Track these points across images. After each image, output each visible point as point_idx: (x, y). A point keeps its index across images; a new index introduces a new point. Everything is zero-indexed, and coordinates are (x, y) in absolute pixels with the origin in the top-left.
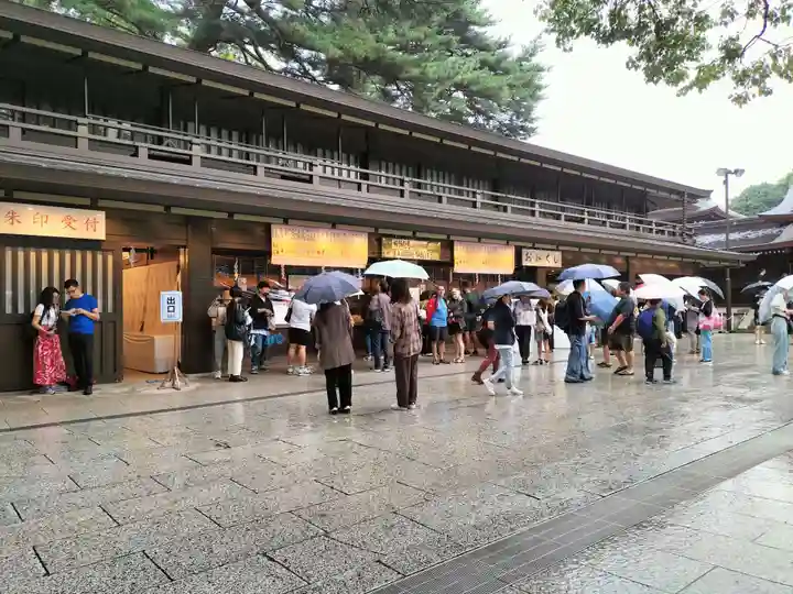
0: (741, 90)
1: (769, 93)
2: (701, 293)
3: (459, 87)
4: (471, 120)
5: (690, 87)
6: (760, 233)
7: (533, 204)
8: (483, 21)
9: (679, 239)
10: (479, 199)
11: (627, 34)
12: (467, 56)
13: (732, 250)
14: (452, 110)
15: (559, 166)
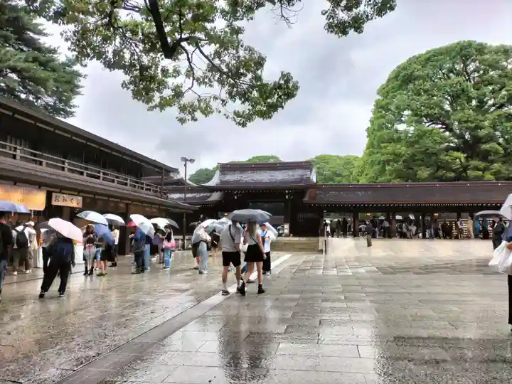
0: (182, 115)
1: (196, 120)
2: (166, 227)
3: (14, 70)
4: (23, 96)
5: (155, 107)
6: (202, 195)
7: (63, 163)
8: (37, 31)
9: (159, 195)
10: (18, 153)
11: (123, 67)
12: (22, 50)
13: (187, 203)
14: (7, 86)
15: (84, 140)
